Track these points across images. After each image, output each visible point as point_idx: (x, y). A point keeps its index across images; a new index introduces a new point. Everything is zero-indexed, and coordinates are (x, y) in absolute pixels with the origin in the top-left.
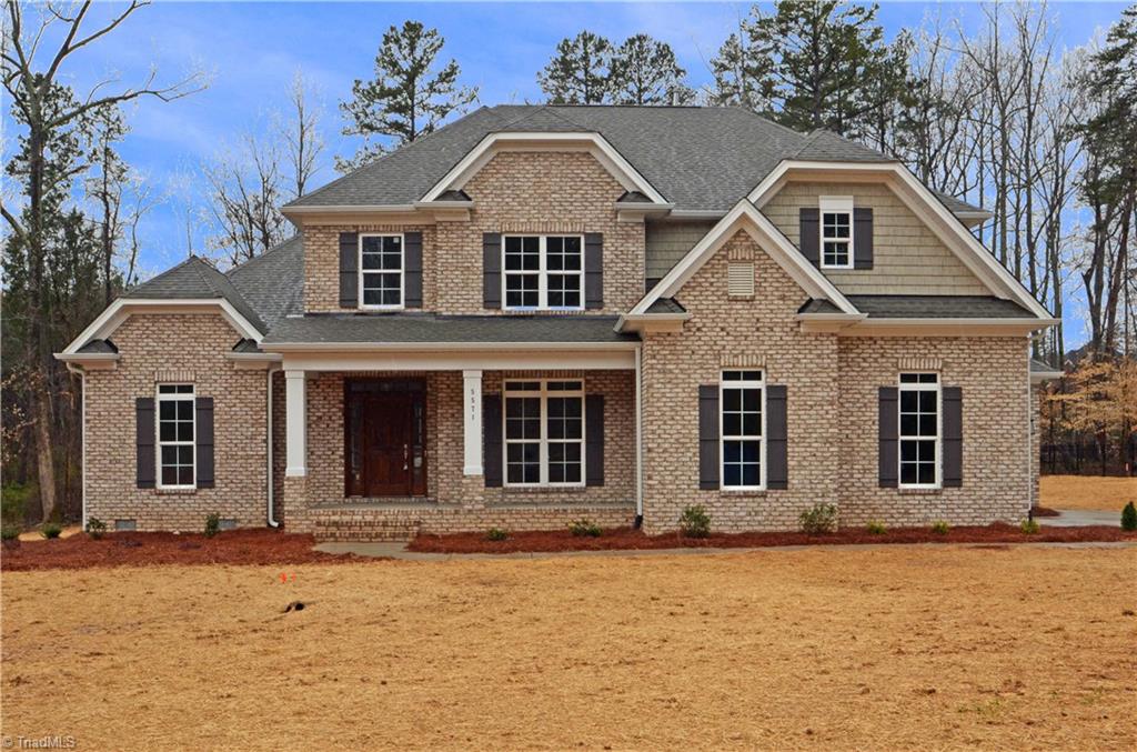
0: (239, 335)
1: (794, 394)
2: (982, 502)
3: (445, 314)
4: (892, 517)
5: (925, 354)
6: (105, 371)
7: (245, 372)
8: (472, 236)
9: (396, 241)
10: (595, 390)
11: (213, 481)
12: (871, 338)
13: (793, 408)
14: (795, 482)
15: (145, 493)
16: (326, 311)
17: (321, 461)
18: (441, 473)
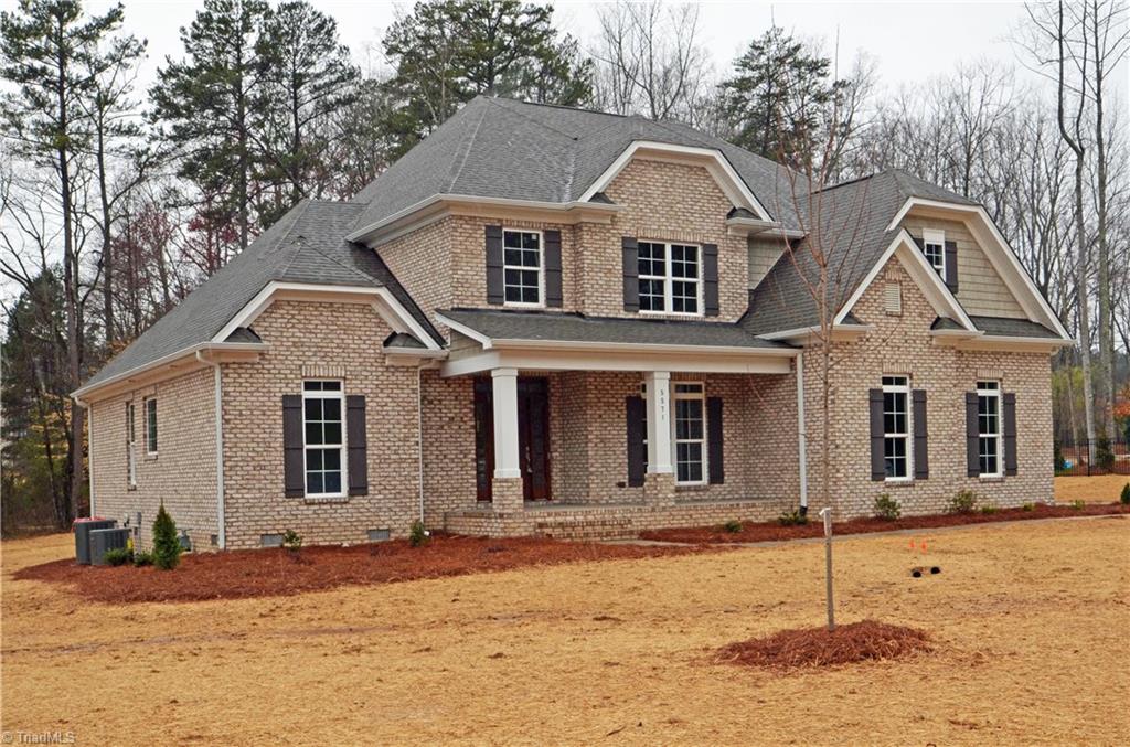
0: (390, 328)
3: (591, 314)
6: (246, 363)
7: (397, 369)
8: (613, 239)
9: (534, 238)
10: (715, 393)
11: (366, 488)
13: (930, 409)
15: (294, 502)
16: (474, 307)
17: (453, 465)
18: (592, 474)
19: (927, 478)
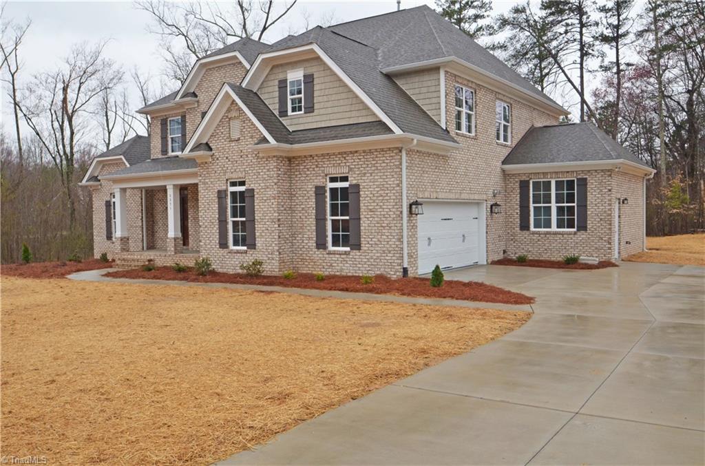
1: (258, 193)
2: (372, 260)
4: (324, 268)
5: (339, 164)
6: (98, 189)
8: (198, 114)
12: (311, 156)
13: (258, 201)
14: (259, 245)
15: (109, 242)
16: (157, 158)
19: (255, 249)
